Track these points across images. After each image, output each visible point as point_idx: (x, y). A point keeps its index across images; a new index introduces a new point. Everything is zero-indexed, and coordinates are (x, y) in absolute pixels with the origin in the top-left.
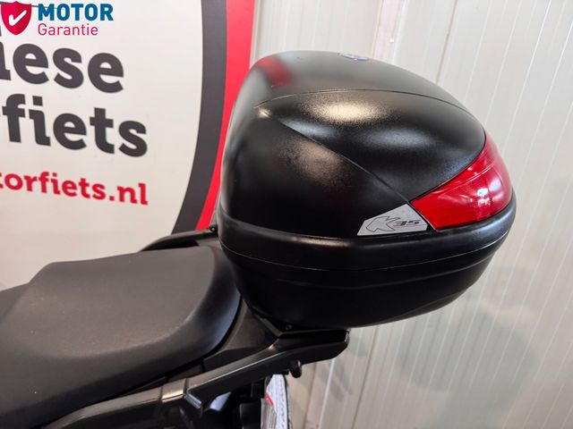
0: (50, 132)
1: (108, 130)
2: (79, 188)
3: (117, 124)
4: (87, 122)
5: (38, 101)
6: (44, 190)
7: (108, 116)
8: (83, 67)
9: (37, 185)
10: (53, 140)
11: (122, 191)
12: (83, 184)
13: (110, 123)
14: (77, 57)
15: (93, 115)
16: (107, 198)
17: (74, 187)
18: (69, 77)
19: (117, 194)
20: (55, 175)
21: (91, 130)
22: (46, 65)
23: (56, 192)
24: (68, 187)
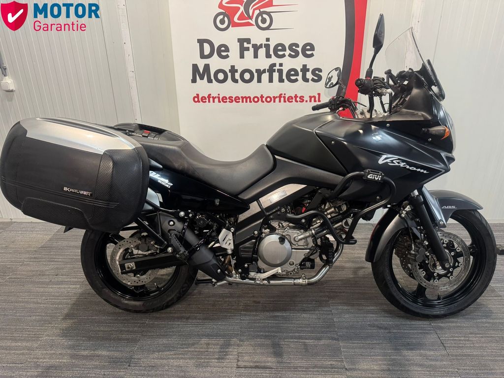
0: (284, 77)
1: (307, 73)
2: (294, 98)
3: (310, 71)
4: (299, 71)
5: (281, 65)
6: (280, 101)
7: (307, 68)
8: (299, 49)
9: (277, 100)
10: (286, 80)
11: (311, 97)
12: (296, 96)
13: (308, 70)
14: (297, 46)
15: (302, 68)
16: (305, 101)
17: (292, 98)
18: (294, 54)
19: (308, 99)
20: (285, 94)
21: (300, 74)
22: (286, 51)
23: (285, 101)
24: (290, 99)
